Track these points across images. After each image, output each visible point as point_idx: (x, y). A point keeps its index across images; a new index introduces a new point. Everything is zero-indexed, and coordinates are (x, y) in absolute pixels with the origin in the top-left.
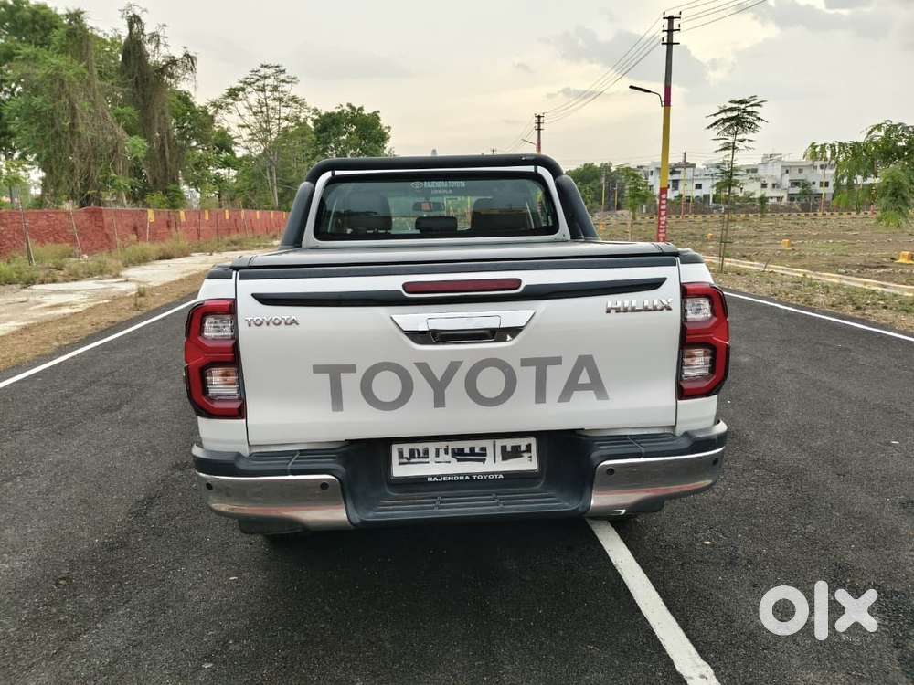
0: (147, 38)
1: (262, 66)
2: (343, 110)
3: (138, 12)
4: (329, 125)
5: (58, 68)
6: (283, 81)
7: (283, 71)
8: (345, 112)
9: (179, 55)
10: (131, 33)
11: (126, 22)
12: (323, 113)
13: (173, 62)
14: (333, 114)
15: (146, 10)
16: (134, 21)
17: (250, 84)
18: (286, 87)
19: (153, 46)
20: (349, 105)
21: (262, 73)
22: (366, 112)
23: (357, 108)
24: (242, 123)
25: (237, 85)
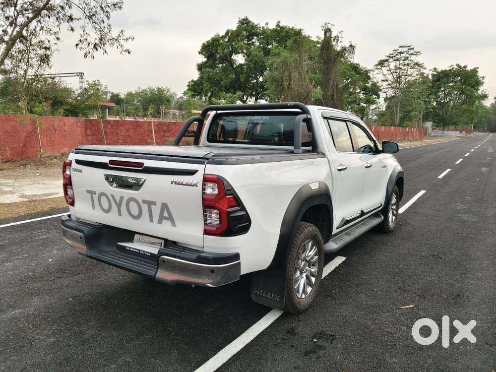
0: (333, 39)
1: (400, 47)
2: (453, 68)
3: (330, 26)
4: (442, 77)
5: (286, 58)
6: (412, 54)
7: (412, 49)
8: (454, 69)
9: (347, 45)
10: (325, 37)
11: (323, 32)
12: (440, 71)
13: (344, 49)
14: (446, 71)
15: (334, 25)
16: (328, 31)
17: (392, 57)
18: (413, 58)
19: (335, 42)
20: (458, 65)
21: (400, 51)
22: (469, 68)
23: (462, 66)
24: (384, 79)
25: (384, 58)
